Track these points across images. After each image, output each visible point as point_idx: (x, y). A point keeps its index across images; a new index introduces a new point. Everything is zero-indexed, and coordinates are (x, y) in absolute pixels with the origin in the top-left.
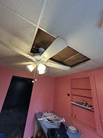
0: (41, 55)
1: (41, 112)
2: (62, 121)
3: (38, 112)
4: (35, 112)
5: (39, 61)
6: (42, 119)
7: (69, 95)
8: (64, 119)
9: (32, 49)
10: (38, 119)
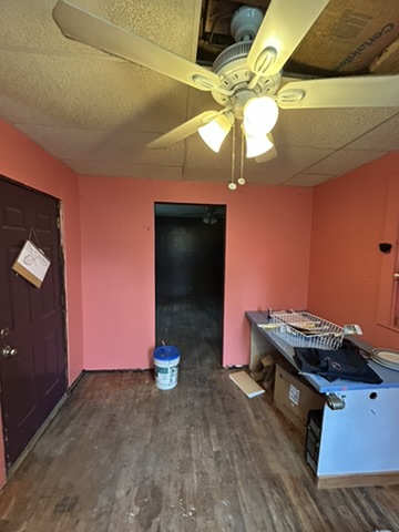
0: (248, 47)
1: (263, 309)
2: (351, 332)
3: (255, 309)
4: (247, 310)
5: (241, 89)
6: (270, 326)
7: (385, 248)
8: (356, 326)
9: (202, 41)
10: (260, 326)
